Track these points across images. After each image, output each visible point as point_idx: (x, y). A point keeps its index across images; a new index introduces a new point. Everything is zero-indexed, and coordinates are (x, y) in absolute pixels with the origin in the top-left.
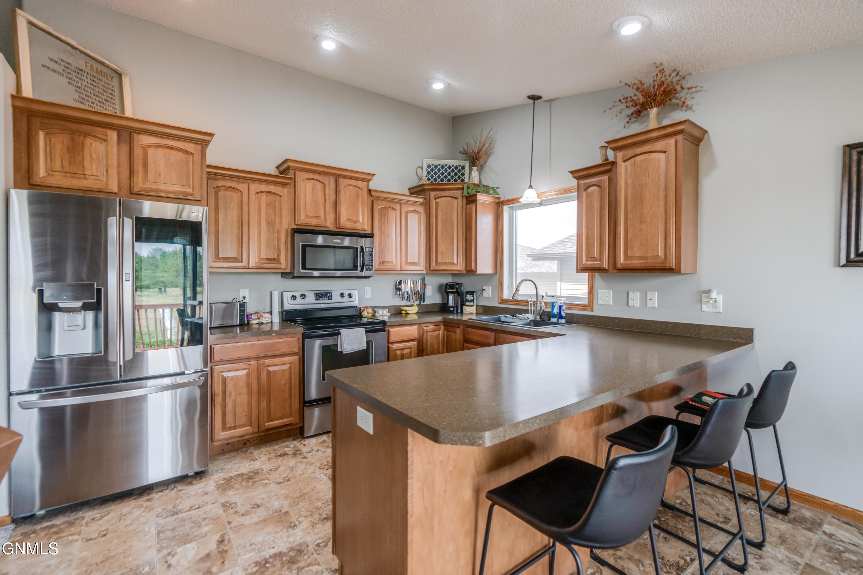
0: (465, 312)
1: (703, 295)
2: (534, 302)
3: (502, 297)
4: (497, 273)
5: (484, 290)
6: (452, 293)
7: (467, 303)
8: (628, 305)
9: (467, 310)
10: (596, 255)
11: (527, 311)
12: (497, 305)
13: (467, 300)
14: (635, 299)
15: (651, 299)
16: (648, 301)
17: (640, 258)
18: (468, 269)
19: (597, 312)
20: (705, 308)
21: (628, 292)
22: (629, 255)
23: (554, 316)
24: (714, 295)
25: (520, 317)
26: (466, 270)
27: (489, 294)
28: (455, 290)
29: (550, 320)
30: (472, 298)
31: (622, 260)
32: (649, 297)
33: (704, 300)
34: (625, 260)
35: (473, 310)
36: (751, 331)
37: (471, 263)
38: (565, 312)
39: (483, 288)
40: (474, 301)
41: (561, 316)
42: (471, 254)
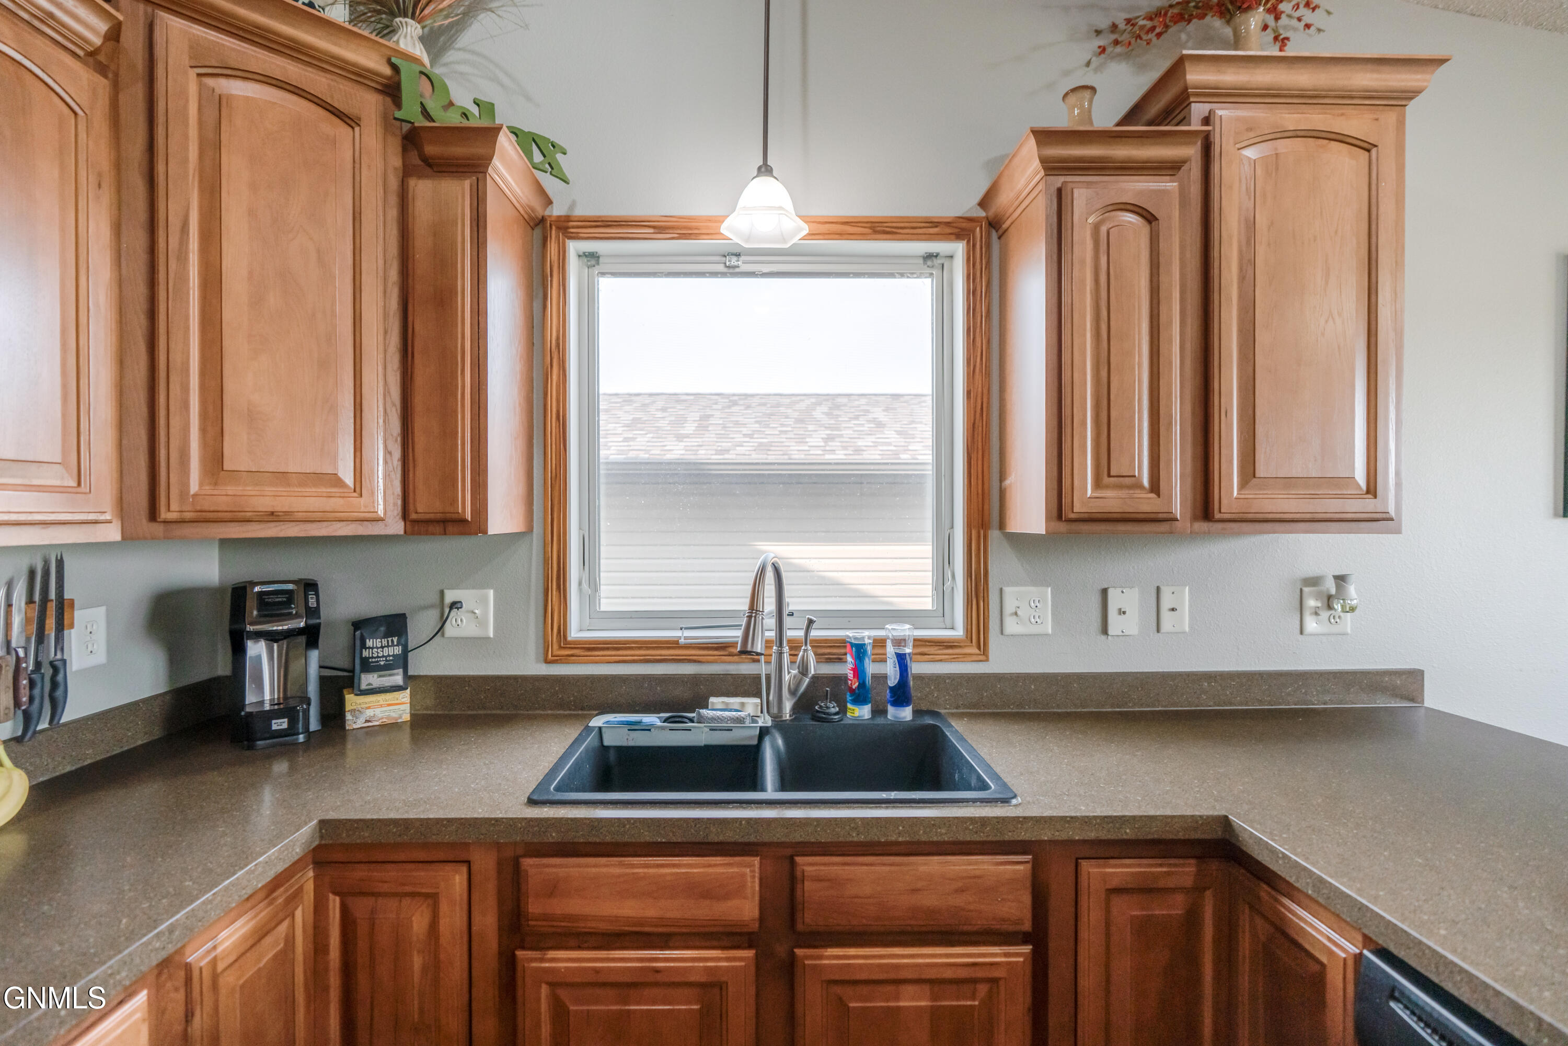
0: (353, 722)
1: (1306, 590)
3: (562, 632)
4: (530, 530)
5: (455, 605)
6: (267, 634)
7: (369, 680)
8: (1105, 631)
9: (369, 713)
13: (368, 666)
14: (1126, 608)
15: (1173, 610)
16: (1166, 615)
17: (1293, 487)
18: (424, 506)
19: (1001, 662)
20: (1311, 625)
21: (1104, 592)
22: (1257, 472)
23: (860, 697)
25: (713, 719)
26: (405, 515)
27: (483, 623)
28: (302, 624)
29: (843, 710)
30: (398, 650)
31: (1229, 487)
32: (1167, 601)
33: (1311, 603)
34: (1242, 482)
37: (449, 481)
38: (917, 668)
39: (450, 597)
40: (402, 661)
41: (900, 695)
42: (448, 433)
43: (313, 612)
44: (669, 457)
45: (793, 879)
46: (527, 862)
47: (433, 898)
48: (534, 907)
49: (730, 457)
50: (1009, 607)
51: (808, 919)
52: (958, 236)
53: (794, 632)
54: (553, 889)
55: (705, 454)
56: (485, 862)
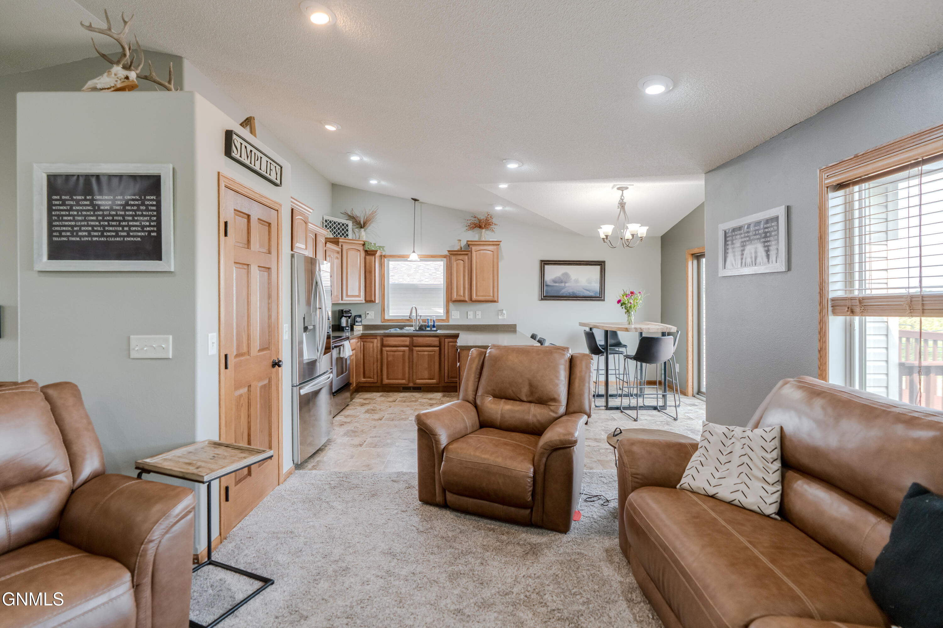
0: (354, 329)
1: (499, 311)
2: (415, 320)
3: (384, 318)
4: (380, 302)
5: (368, 314)
6: (345, 317)
7: (357, 324)
8: (467, 318)
9: (357, 328)
10: (462, 294)
11: (412, 326)
12: (379, 323)
13: (357, 322)
14: (471, 315)
16: (477, 316)
17: (483, 296)
18: (368, 299)
19: (451, 323)
20: (500, 317)
21: (467, 312)
22: (478, 294)
23: (428, 327)
24: (504, 312)
25: (407, 330)
26: (365, 300)
27: (373, 316)
28: (350, 315)
29: (426, 329)
30: (361, 320)
31: (474, 297)
32: (477, 314)
33: (500, 314)
34: (476, 297)
35: (361, 328)
36: (516, 325)
37: (371, 296)
38: (436, 324)
39: (367, 313)
40: (361, 322)
41: (434, 326)
42: (371, 290)
43: (351, 313)
44: (405, 282)
45: (413, 340)
46: (384, 338)
47: (373, 342)
48: (385, 343)
49: (423, 282)
50: (452, 314)
51: (414, 344)
52: (445, 258)
53: (418, 318)
54: (386, 341)
55: (415, 282)
56: (379, 338)
